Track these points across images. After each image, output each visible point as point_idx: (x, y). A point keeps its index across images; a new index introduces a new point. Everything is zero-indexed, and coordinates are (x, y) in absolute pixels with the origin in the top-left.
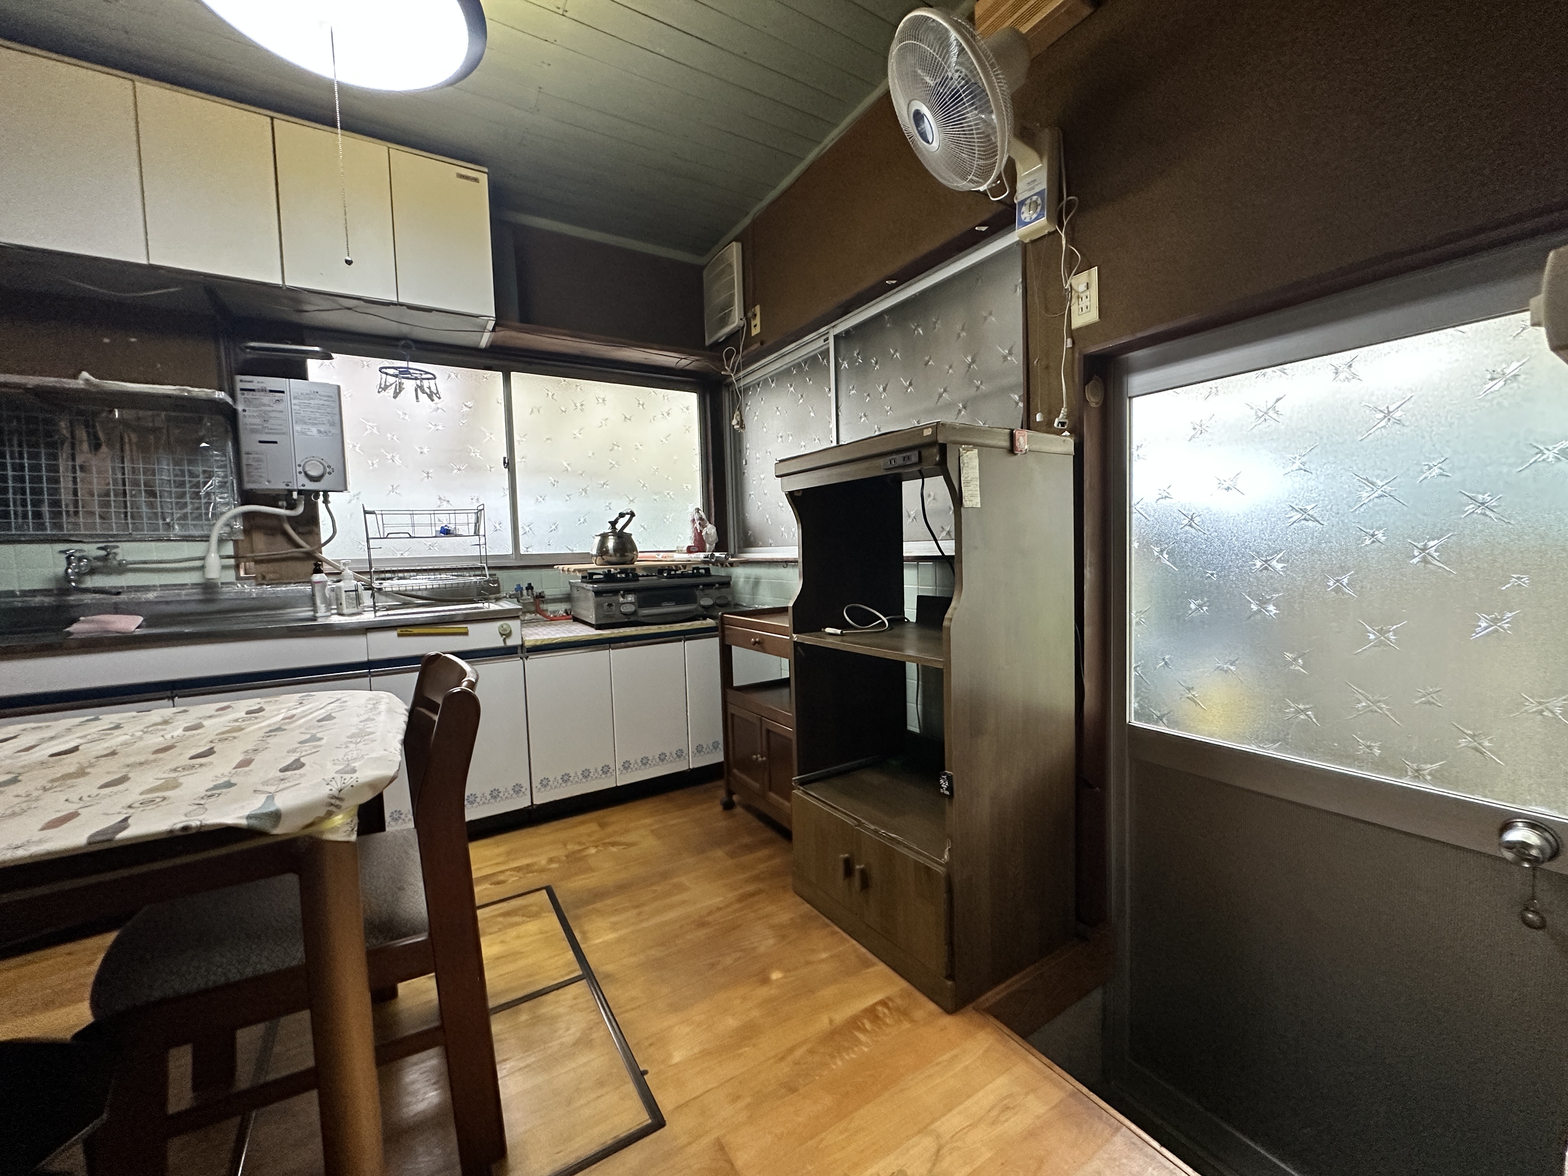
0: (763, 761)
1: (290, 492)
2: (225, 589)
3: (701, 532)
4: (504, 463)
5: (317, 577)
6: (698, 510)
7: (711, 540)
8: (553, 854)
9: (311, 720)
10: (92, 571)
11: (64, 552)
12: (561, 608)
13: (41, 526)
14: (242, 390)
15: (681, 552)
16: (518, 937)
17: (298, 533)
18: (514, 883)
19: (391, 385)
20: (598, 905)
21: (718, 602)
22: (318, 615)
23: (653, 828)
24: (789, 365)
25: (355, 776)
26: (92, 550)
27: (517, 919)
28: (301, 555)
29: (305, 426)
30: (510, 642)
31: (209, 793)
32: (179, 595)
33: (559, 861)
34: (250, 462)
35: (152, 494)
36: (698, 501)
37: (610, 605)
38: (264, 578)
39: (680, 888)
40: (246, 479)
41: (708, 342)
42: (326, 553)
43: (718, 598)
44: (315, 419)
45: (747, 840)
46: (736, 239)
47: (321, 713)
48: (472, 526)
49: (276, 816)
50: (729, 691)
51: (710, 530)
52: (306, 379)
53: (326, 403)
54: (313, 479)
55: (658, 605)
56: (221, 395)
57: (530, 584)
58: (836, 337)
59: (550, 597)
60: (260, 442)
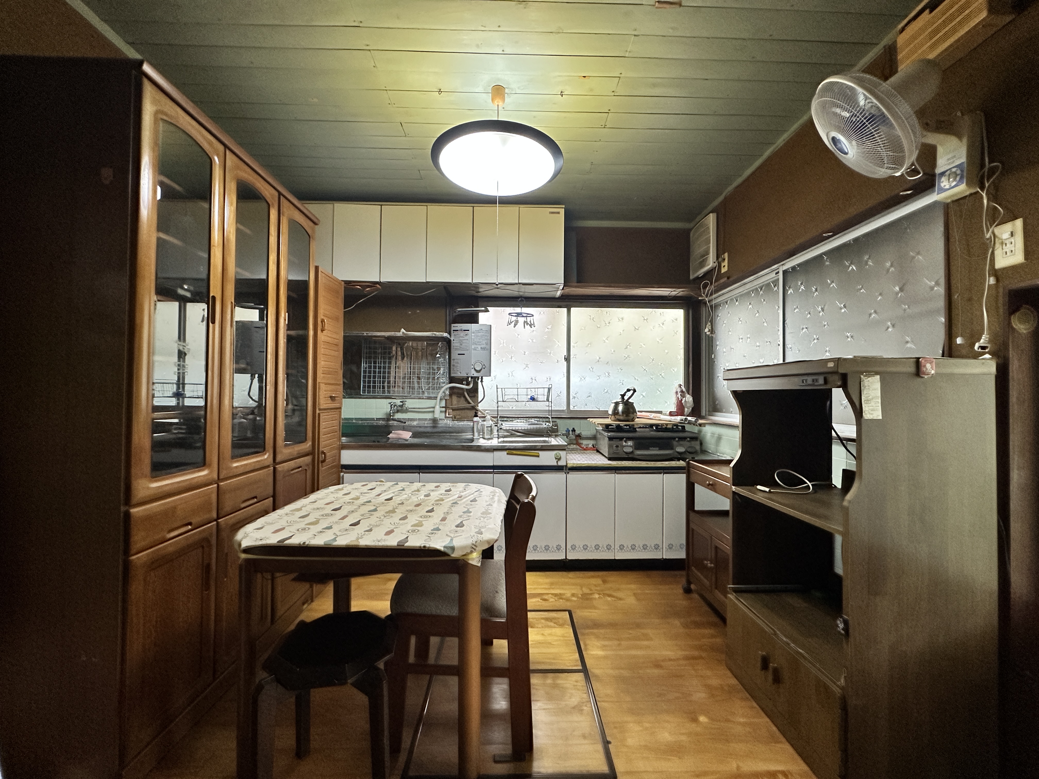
0: (711, 567)
1: (468, 377)
2: (440, 422)
3: (682, 400)
4: (565, 358)
5: (476, 419)
6: (680, 386)
7: (688, 405)
8: (573, 592)
9: (467, 500)
10: (398, 411)
11: (390, 403)
12: (590, 443)
13: (384, 392)
14: (453, 330)
15: (665, 415)
16: (550, 635)
17: (470, 397)
18: (552, 603)
19: (513, 321)
20: (595, 631)
21: (689, 450)
22: (475, 438)
23: (636, 592)
24: (749, 290)
25: (482, 536)
26: (398, 402)
27: (552, 624)
28: (470, 407)
29: (476, 346)
30: (560, 463)
31: (432, 532)
32: (424, 424)
33: (578, 597)
34: (454, 364)
35: (419, 378)
36: (681, 380)
37: (617, 446)
38: (455, 418)
39: (647, 637)
40: (452, 372)
41: (692, 277)
42: (480, 407)
43: (689, 447)
44: (480, 342)
45: (698, 619)
46: (712, 212)
47: (472, 497)
48: (546, 397)
49: (453, 549)
50: (692, 514)
51: (689, 398)
52: (478, 323)
53: (485, 334)
54: (478, 371)
55: (647, 448)
56: (445, 335)
57: (574, 429)
58: (785, 272)
59: (584, 436)
60: (459, 354)
